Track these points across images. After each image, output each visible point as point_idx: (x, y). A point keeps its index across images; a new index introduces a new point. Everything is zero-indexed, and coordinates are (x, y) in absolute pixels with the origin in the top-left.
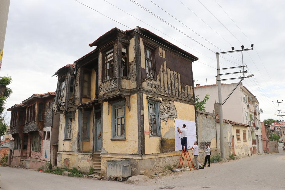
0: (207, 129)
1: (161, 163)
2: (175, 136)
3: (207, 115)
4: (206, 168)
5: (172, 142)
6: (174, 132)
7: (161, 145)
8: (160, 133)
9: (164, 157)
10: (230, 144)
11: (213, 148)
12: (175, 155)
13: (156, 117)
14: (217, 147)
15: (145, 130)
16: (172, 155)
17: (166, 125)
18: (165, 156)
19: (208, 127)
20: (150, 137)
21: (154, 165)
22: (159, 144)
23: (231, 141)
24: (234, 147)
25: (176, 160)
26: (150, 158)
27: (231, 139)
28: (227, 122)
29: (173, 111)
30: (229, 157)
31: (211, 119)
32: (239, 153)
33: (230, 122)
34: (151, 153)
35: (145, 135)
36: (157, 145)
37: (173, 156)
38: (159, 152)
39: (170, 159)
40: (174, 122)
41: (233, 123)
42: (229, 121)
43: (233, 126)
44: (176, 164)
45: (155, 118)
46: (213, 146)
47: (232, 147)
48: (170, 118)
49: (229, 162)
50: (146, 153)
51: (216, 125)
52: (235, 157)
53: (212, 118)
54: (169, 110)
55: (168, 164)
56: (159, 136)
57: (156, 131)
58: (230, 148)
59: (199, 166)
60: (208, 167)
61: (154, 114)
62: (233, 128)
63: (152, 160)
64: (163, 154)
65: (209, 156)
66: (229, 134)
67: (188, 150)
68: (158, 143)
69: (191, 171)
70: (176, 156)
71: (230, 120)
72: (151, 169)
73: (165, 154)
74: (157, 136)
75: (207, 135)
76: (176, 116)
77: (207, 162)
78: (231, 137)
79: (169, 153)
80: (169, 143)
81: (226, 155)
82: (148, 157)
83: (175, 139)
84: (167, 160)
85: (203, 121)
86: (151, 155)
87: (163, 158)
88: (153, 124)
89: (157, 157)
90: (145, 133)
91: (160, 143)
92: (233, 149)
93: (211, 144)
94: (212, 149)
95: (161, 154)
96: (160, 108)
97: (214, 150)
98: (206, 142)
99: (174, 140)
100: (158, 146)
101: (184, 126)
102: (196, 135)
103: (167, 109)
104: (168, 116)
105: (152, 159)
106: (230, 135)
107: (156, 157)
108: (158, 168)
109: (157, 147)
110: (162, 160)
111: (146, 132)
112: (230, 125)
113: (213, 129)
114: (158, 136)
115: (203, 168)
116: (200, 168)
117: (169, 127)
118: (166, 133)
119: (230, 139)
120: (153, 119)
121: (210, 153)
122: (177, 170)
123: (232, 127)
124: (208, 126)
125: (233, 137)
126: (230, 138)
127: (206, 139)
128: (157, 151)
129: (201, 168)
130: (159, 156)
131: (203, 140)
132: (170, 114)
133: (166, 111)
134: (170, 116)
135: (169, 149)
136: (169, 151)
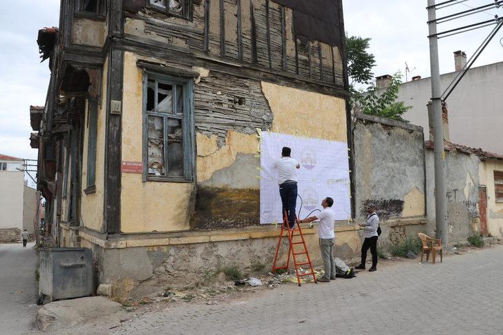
0: (391, 165)
1: (199, 259)
2: (259, 180)
3: (392, 126)
5: (247, 197)
6: (258, 168)
7: (197, 206)
8: (194, 170)
9: (211, 242)
10: (471, 208)
11: (412, 217)
12: (259, 235)
14: (426, 214)
15: (123, 158)
16: (245, 236)
17: (219, 146)
18: (213, 239)
19: (394, 161)
20: (147, 183)
21: (165, 266)
22: (186, 203)
23: (475, 199)
24: (485, 213)
25: (266, 250)
26: (145, 245)
27: (477, 194)
28: (462, 152)
29: (253, 110)
30: (469, 239)
31: (405, 138)
32: (501, 228)
33: (478, 152)
34: (150, 230)
35: (123, 175)
36: (179, 207)
37: (252, 239)
38: (188, 228)
39: (235, 248)
40: (259, 139)
41: (484, 155)
42: (474, 149)
43: (483, 161)
44: (263, 261)
46: (412, 210)
47: (478, 215)
48: (240, 128)
50: (125, 227)
51: (424, 155)
52: (485, 239)
53: (411, 138)
54: (237, 106)
55: (227, 263)
56: (188, 178)
58: (472, 217)
59: (338, 270)
60: (370, 271)
61: (178, 115)
62: (485, 166)
63: (154, 251)
64: (209, 233)
65: (375, 238)
66: (468, 180)
68: (184, 200)
69: (300, 285)
70: (264, 238)
71: (477, 148)
72: (148, 279)
73: (213, 232)
74: (183, 180)
75: (392, 182)
76: (267, 125)
78: (477, 190)
79: (233, 231)
80: (232, 201)
81: (454, 231)
82: (132, 242)
83: (258, 192)
84: (222, 250)
85: (376, 141)
86: (151, 236)
87: (207, 245)
88: (169, 143)
89: (179, 243)
90: (122, 170)
91: (191, 200)
92: (484, 220)
93: (406, 207)
94: (406, 220)
95: (196, 233)
96: (197, 96)
97: (414, 223)
98: (388, 199)
99: (256, 193)
100: (180, 211)
102: (348, 181)
103: (230, 100)
104: (233, 121)
105: (155, 249)
106: (472, 184)
107: (174, 241)
108: (183, 273)
109: (176, 213)
110: (200, 250)
111: (126, 167)
112: (474, 158)
113: (415, 167)
114: (187, 181)
115: (350, 276)
116: (338, 276)
117: (234, 154)
118: (220, 170)
119: (472, 193)
123: (481, 165)
124: (394, 156)
125: (483, 191)
126: (474, 190)
127: (385, 192)
128: (176, 224)
130: (184, 241)
131: (373, 193)
132: (241, 115)
133: (225, 107)
134: (243, 122)
135: (233, 219)
136: (232, 223)
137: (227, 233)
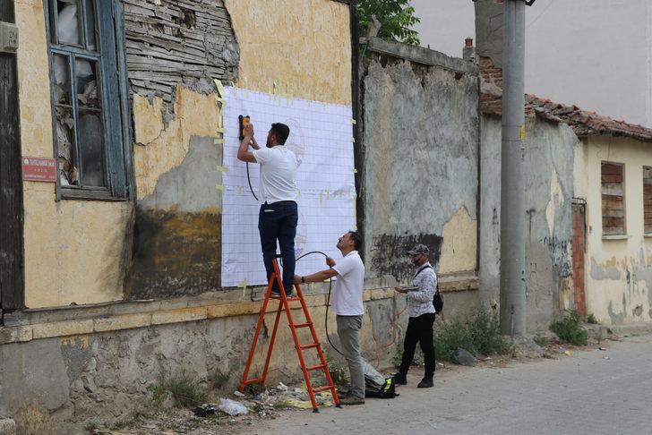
0: (423, 154)
1: (133, 362)
2: (220, 193)
3: (428, 66)
4: (409, 394)
5: (203, 231)
6: (219, 168)
7: (135, 250)
8: (129, 174)
9: (153, 326)
10: (558, 253)
11: (455, 274)
12: (220, 311)
13: (102, 66)
14: (478, 269)
15: (24, 153)
16: (200, 314)
17: (165, 123)
18: (158, 319)
19: (429, 147)
20: (63, 202)
21: (84, 379)
22: (119, 244)
23: (564, 232)
24: (582, 266)
25: (229, 343)
26: (60, 333)
27: (568, 221)
28: (546, 117)
29: (209, 38)
30: (553, 328)
31: (449, 94)
32: (611, 305)
33: (571, 116)
34: (66, 302)
35: (26, 185)
36: (109, 253)
37: (210, 319)
38: (120, 297)
39: (185, 337)
40: (220, 105)
41: (584, 125)
42: (559, 107)
43: (583, 138)
44: (225, 368)
45: (94, 77)
46: (454, 260)
47: (571, 271)
48: (190, 80)
49: (548, 357)
50: (31, 301)
51: (479, 131)
52: (586, 328)
53: (458, 91)
54: (184, 28)
55: (173, 368)
56: (120, 191)
57: (103, 161)
58: (559, 273)
59: (370, 381)
60: (420, 386)
61: (88, 53)
62: (586, 152)
63: (69, 346)
64: (148, 308)
65: (429, 318)
66: (555, 188)
67: (303, 280)
68: (116, 239)
69: (315, 410)
70: (225, 317)
71: (568, 104)
72: (63, 407)
73: (156, 306)
74: (106, 195)
75: (424, 194)
76: (229, 71)
77: (419, 356)
78: (569, 210)
79: (181, 303)
80: (183, 238)
81: (533, 314)
82: (41, 329)
83: (220, 216)
84: (167, 344)
85: (400, 103)
86: (67, 314)
87: (145, 333)
88: (81, 114)
89: (108, 328)
90: (25, 176)
91: (127, 237)
92: (580, 284)
93: (445, 248)
94: (451, 279)
95: (130, 308)
96: (127, 9)
97: (458, 288)
98: (416, 233)
99: (215, 220)
100: (110, 260)
101: (279, 134)
102: (353, 194)
103: (174, 18)
104: (180, 66)
105: (73, 342)
106: (561, 198)
107: (101, 325)
108: (110, 393)
109: (105, 265)
110: (134, 343)
111: (32, 169)
112: (567, 132)
113: (462, 159)
114: (115, 197)
115: (391, 394)
116: (370, 395)
117: (186, 136)
118: (167, 173)
119: (559, 219)
120: (83, 82)
121: (438, 302)
122: (233, 406)
123: (579, 150)
124: (430, 136)
125: (580, 210)
126: (564, 212)
127: (412, 218)
128: (103, 288)
129: (376, 392)
130: (116, 323)
131: (393, 220)
132: (192, 51)
133: (168, 34)
134: (196, 68)
135: (184, 277)
136: (182, 286)
137: (175, 306)
